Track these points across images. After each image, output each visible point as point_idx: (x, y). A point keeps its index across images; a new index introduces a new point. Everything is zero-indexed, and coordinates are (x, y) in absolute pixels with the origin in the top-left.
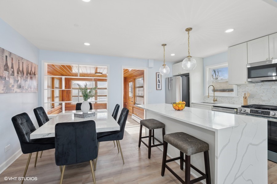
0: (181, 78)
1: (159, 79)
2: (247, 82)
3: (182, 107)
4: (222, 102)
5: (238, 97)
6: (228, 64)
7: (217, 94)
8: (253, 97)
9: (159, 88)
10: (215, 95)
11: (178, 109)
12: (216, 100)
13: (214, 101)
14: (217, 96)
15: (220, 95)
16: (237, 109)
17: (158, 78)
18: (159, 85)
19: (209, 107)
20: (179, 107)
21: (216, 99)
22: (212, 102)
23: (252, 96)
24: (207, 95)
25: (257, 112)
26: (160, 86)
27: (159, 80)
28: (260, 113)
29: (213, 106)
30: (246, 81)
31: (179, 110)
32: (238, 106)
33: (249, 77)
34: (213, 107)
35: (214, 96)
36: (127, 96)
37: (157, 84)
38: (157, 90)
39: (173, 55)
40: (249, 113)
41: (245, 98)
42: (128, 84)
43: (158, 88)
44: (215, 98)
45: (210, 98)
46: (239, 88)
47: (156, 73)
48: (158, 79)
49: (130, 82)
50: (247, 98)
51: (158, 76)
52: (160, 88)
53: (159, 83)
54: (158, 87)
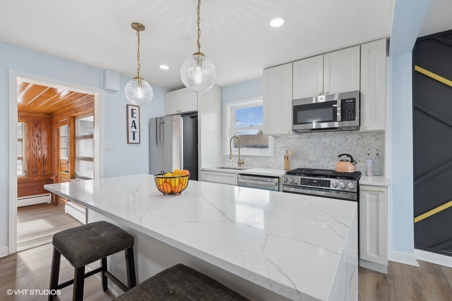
0: (181, 119)
1: (134, 119)
2: (291, 132)
3: (181, 185)
4: (252, 167)
5: (275, 156)
6: (262, 100)
7: (245, 151)
8: (296, 157)
9: (134, 139)
10: (241, 154)
11: (170, 191)
12: (243, 163)
13: (239, 164)
14: (243, 156)
15: (248, 154)
16: (278, 177)
17: (132, 116)
18: (134, 133)
19: (233, 177)
20: (173, 185)
21: (242, 161)
22: (236, 166)
23: (295, 155)
24: (229, 153)
25: (311, 182)
26: (137, 135)
27: (134, 121)
28: (316, 183)
29: (240, 174)
30: (290, 129)
31: (172, 193)
32: (281, 173)
33: (295, 122)
34: (239, 176)
35: (239, 156)
36: (56, 158)
37: (130, 130)
38: (128, 143)
39: (164, 67)
40: (300, 185)
41: (287, 158)
42: (58, 130)
43: (131, 140)
44: (241, 159)
45: (234, 158)
46: (277, 141)
47: (127, 106)
48: (131, 120)
49: (62, 124)
50: (289, 158)
51: (132, 113)
52: (137, 140)
53: (133, 129)
54: (132, 138)
